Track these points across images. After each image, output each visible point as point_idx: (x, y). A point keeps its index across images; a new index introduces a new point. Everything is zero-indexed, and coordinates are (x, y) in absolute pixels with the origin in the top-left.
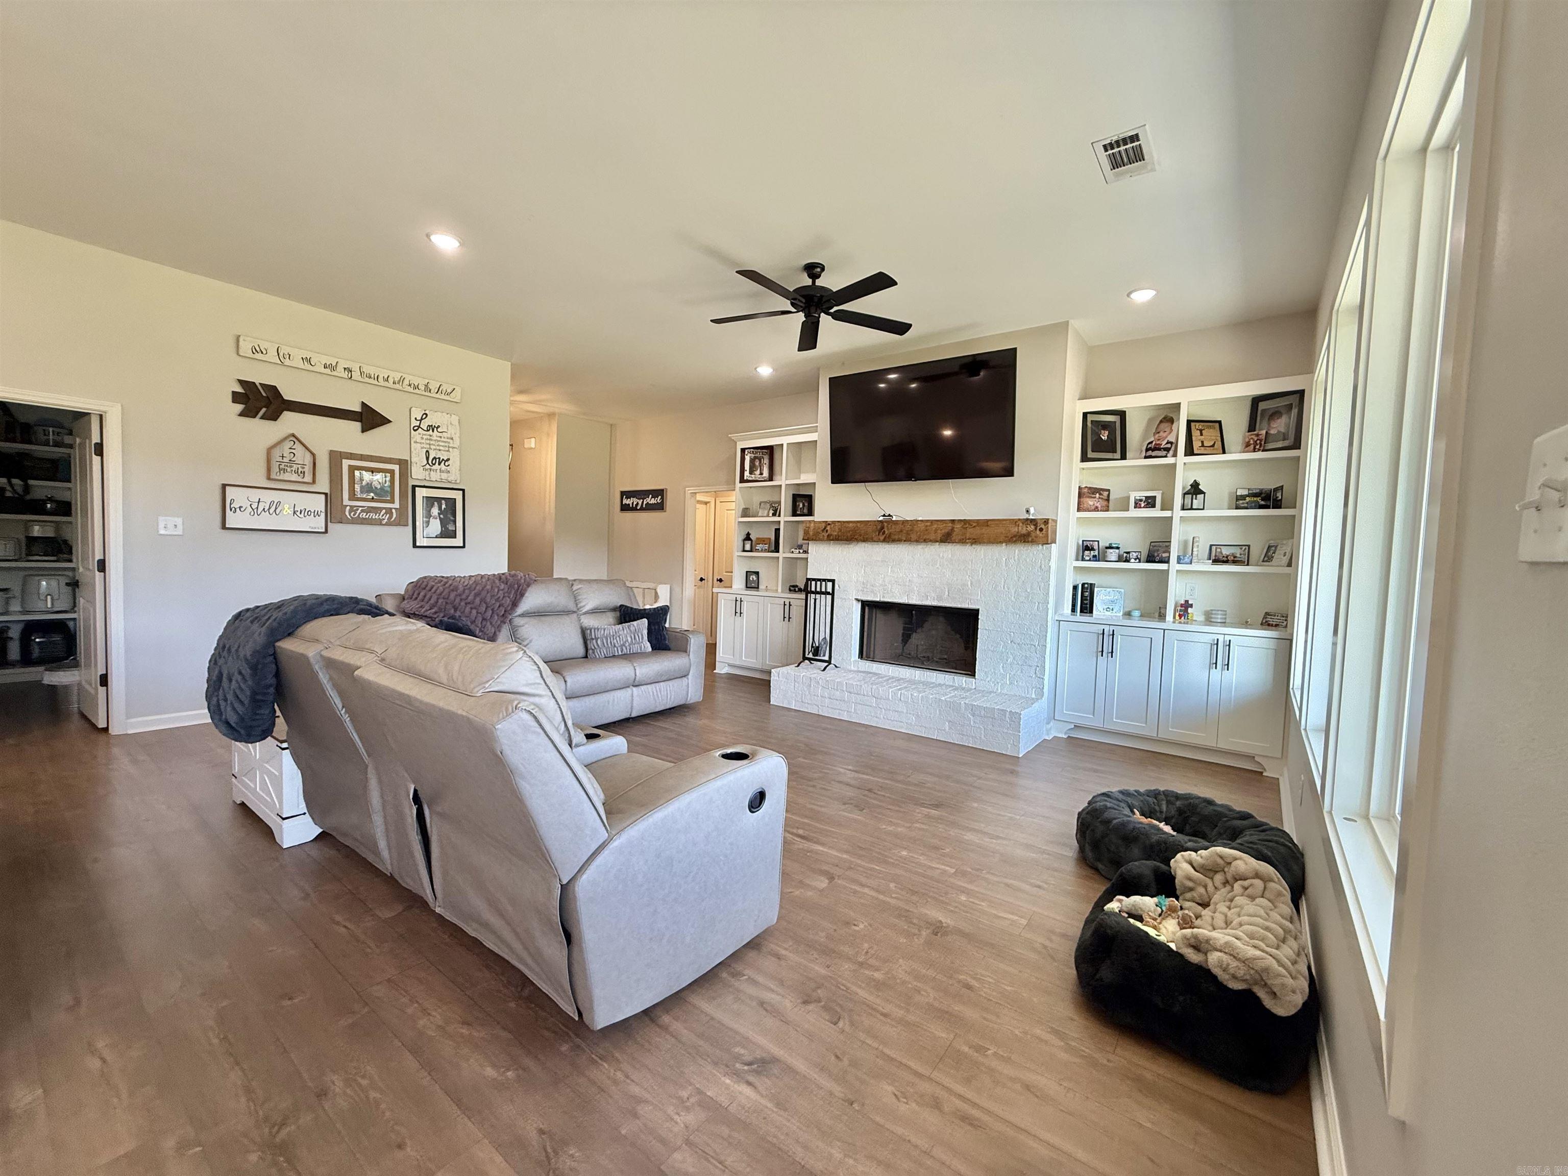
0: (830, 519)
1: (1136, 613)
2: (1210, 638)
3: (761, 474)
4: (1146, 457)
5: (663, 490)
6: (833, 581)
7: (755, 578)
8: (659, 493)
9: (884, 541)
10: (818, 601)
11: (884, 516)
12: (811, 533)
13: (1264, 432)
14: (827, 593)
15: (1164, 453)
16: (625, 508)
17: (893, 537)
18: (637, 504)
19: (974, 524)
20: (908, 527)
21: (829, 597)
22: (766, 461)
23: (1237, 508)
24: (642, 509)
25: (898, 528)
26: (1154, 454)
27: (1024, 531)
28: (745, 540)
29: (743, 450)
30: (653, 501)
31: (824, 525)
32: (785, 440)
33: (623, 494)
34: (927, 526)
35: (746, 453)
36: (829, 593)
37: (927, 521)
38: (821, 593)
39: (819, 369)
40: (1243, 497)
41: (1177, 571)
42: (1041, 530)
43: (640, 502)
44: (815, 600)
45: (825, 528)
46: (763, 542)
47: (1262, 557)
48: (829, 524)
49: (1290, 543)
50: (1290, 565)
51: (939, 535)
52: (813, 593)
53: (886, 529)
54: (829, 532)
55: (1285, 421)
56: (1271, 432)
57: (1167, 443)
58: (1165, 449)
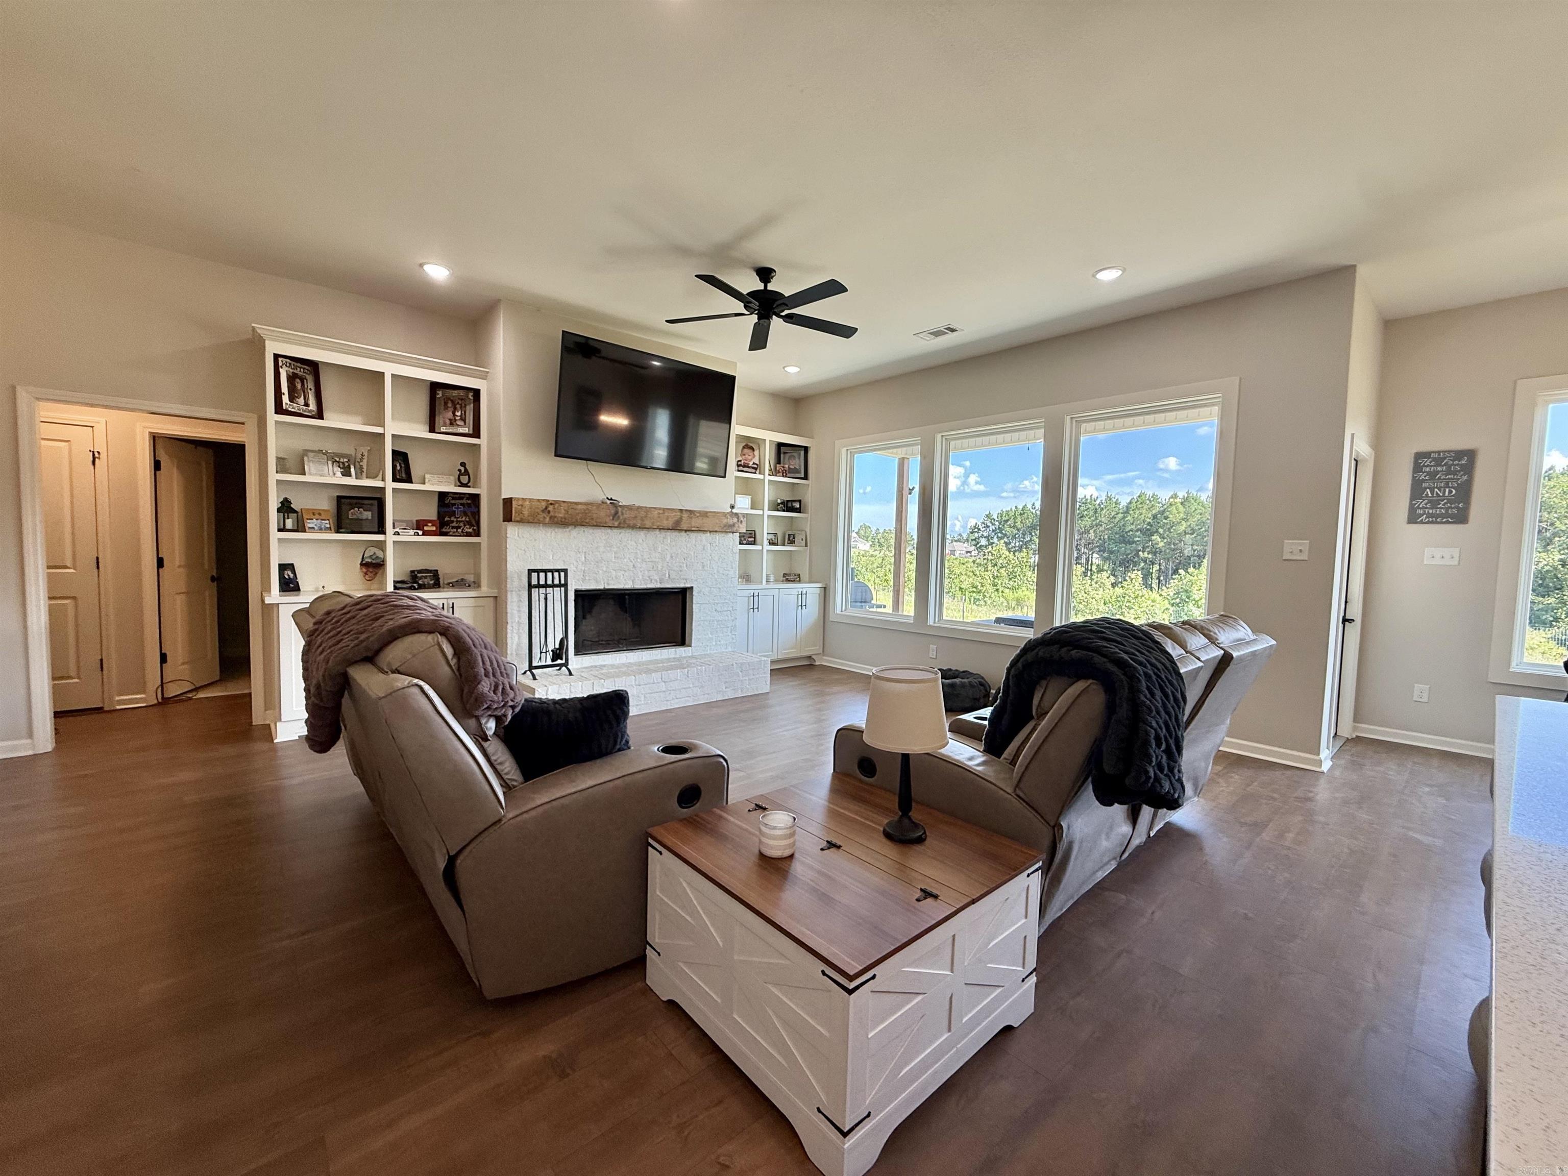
0: (552, 498)
2: (795, 592)
3: (307, 405)
4: (739, 471)
6: (565, 571)
7: (292, 576)
9: (618, 527)
10: (550, 597)
11: (609, 499)
12: (526, 513)
13: (787, 466)
14: (560, 586)
15: (754, 471)
17: (627, 522)
19: (698, 515)
20: (643, 513)
21: (563, 589)
23: (776, 510)
25: (633, 514)
26: (745, 469)
27: (731, 522)
28: (281, 511)
29: (276, 357)
31: (544, 504)
32: (389, 369)
34: (659, 513)
35: (281, 363)
36: (562, 586)
37: (660, 509)
38: (553, 586)
39: (499, 301)
40: (779, 504)
41: (766, 550)
42: (738, 522)
44: (546, 595)
45: (546, 508)
46: (317, 516)
47: (787, 540)
48: (551, 504)
49: (804, 532)
50: (806, 546)
51: (669, 523)
52: (543, 586)
53: (620, 513)
54: (552, 514)
55: (798, 463)
56: (792, 467)
57: (754, 464)
58: (753, 468)
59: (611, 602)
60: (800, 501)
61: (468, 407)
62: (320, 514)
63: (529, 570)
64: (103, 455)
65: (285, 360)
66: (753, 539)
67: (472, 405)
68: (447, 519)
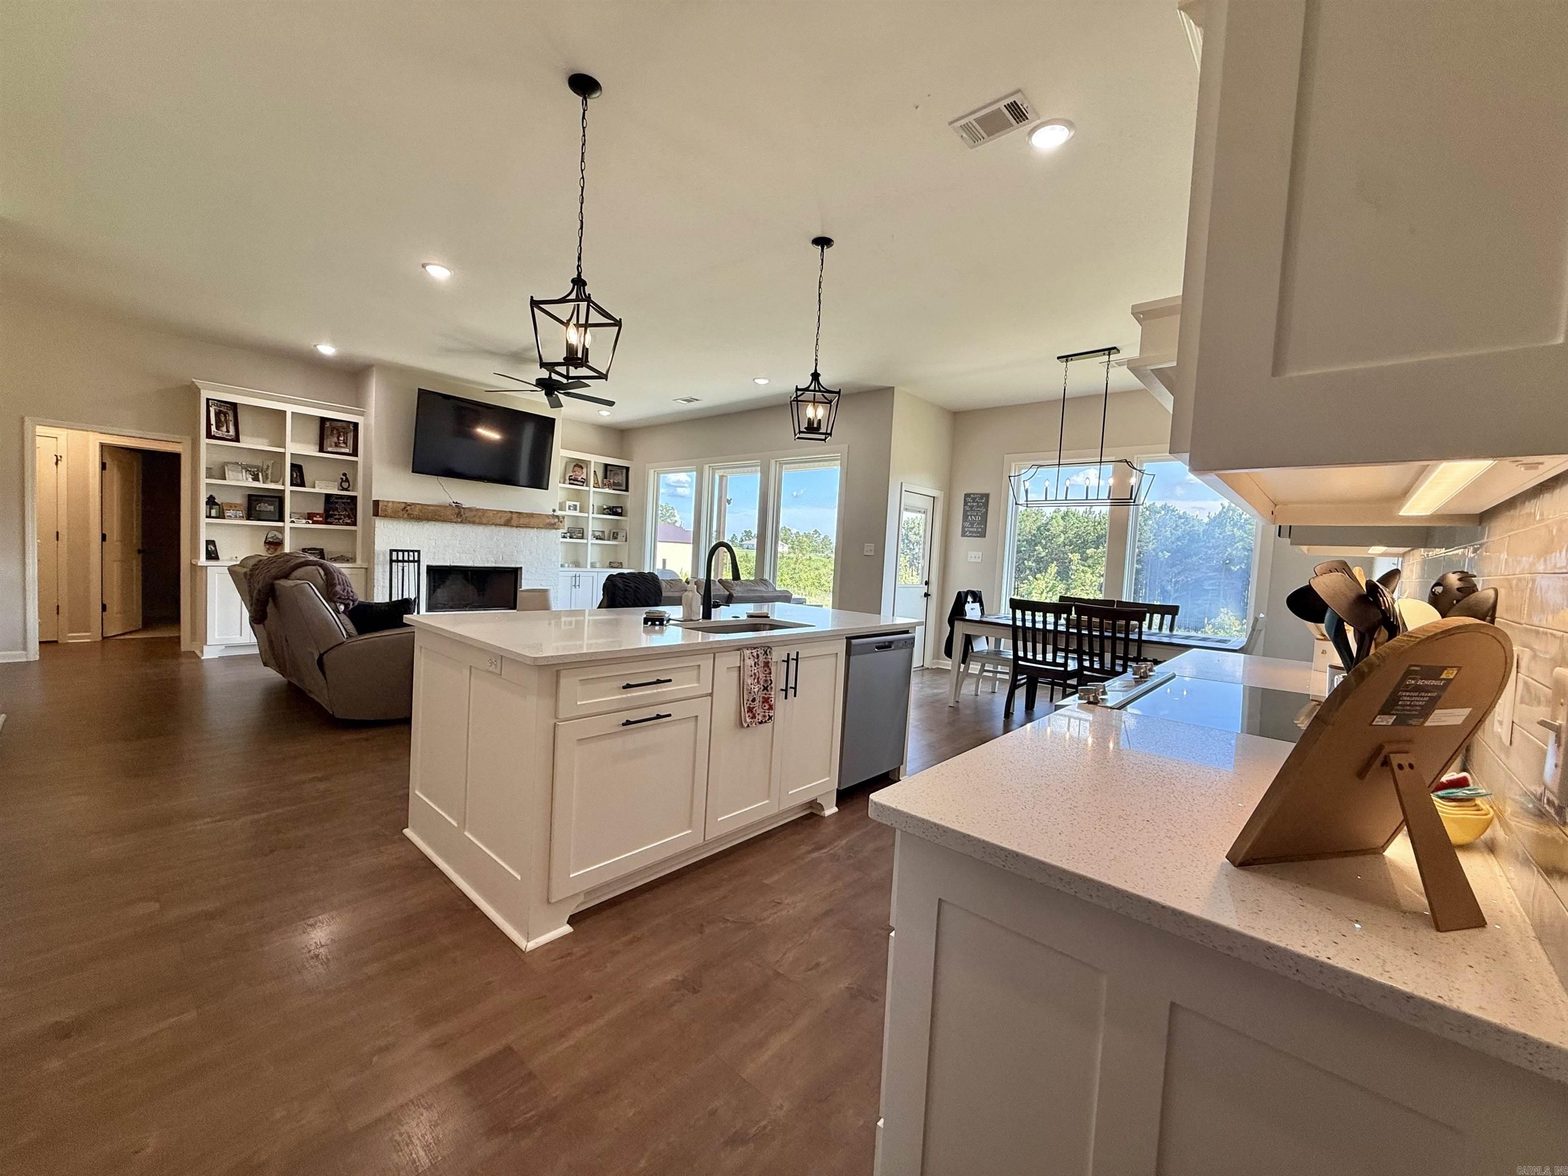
0: (409, 501)
3: (228, 431)
4: (570, 484)
6: (419, 552)
7: (213, 548)
9: (461, 522)
10: (406, 569)
11: (455, 503)
12: (390, 510)
13: (612, 481)
14: (414, 561)
15: (581, 484)
17: (468, 519)
19: (525, 515)
20: (480, 514)
21: (416, 564)
23: (604, 514)
25: (473, 513)
26: (575, 482)
27: (553, 522)
28: (208, 504)
31: (403, 505)
32: (289, 409)
34: (494, 514)
35: (211, 405)
36: (416, 561)
37: (494, 511)
38: (409, 561)
40: (605, 509)
41: (591, 544)
42: (561, 522)
44: (403, 567)
45: (405, 508)
46: (234, 508)
47: (611, 537)
48: (409, 505)
49: (625, 531)
50: (626, 541)
51: (502, 521)
52: (400, 561)
53: (462, 513)
54: (410, 512)
55: (621, 479)
56: (616, 481)
57: (582, 478)
58: (582, 482)
59: (460, 577)
60: (621, 507)
61: (349, 435)
62: (235, 507)
63: (390, 550)
64: (64, 459)
66: (581, 535)
67: (352, 433)
68: (331, 512)
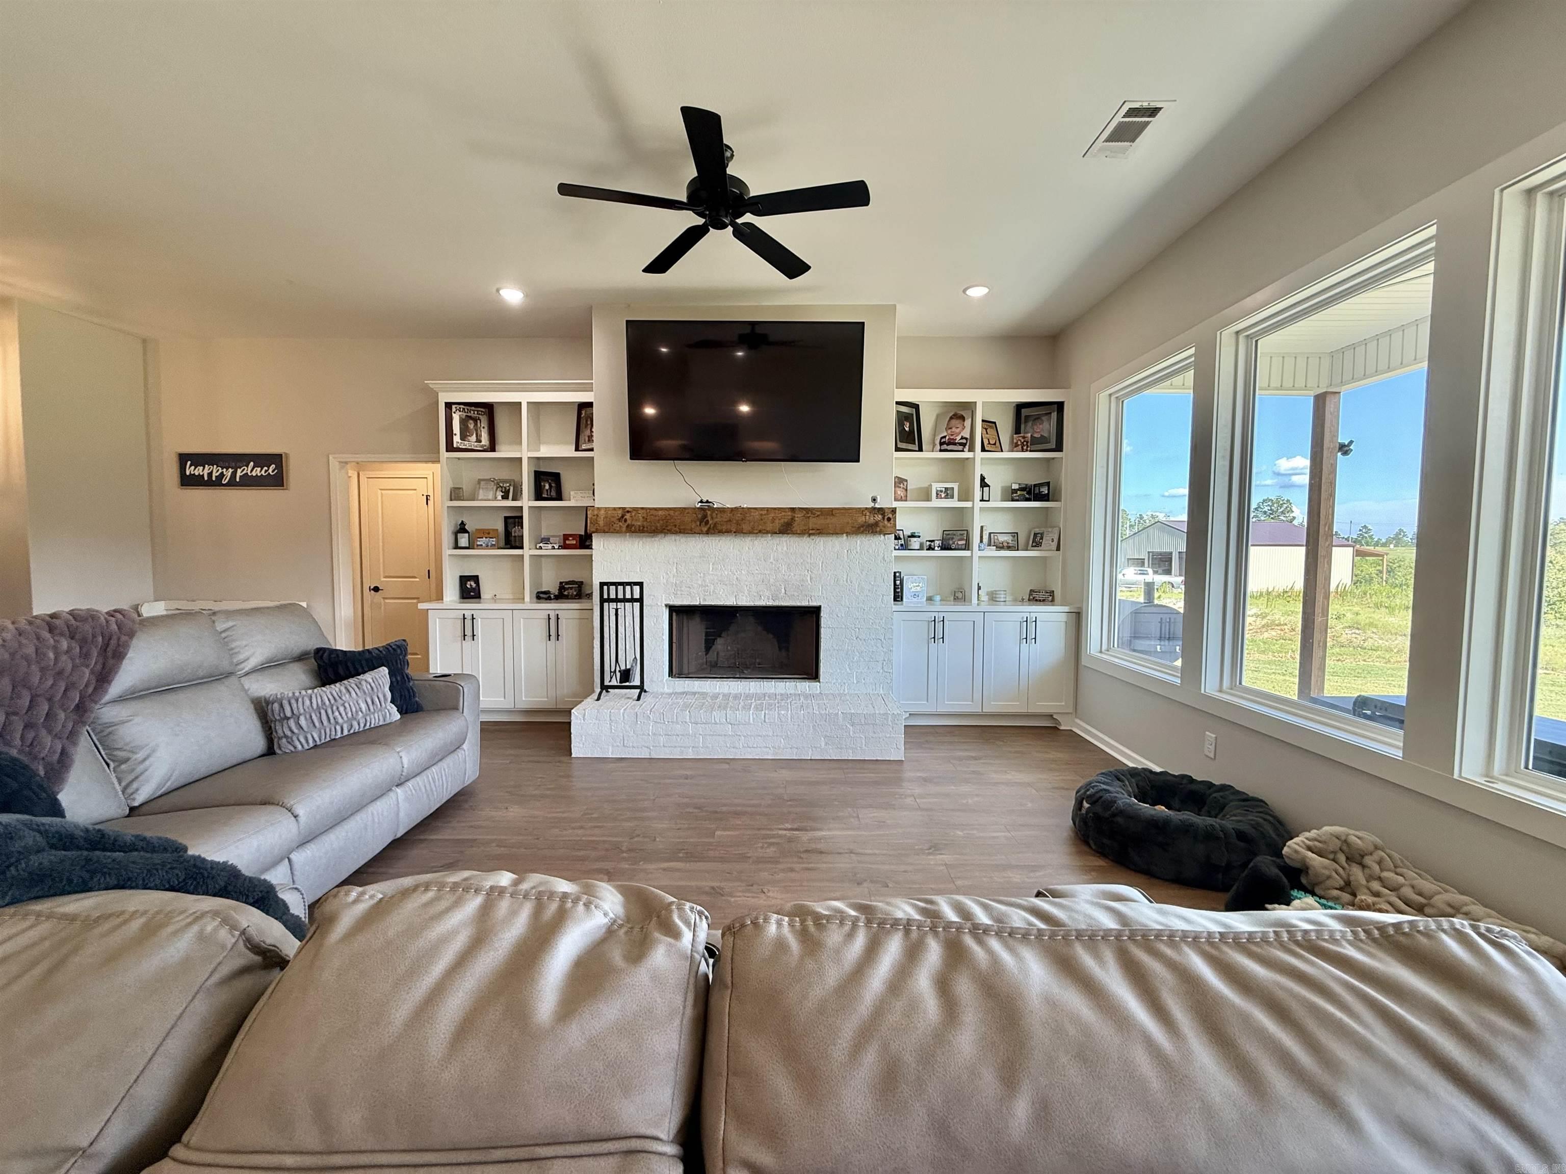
0: (628, 505)
1: (938, 598)
2: (1019, 617)
3: (479, 441)
4: (941, 451)
5: (280, 455)
6: (641, 584)
7: (474, 585)
8: (277, 459)
9: (707, 533)
10: (620, 612)
11: (701, 502)
12: (601, 523)
13: (1029, 435)
14: (632, 600)
15: (961, 448)
16: (187, 481)
17: (719, 527)
18: (222, 475)
19: (819, 513)
20: (738, 516)
21: (637, 605)
22: (484, 423)
23: (1013, 500)
24: (232, 483)
25: (727, 516)
26: (950, 447)
27: (871, 520)
28: (456, 534)
29: (448, 405)
30: (257, 472)
31: (620, 512)
32: (524, 398)
33: (184, 459)
34: (761, 515)
35: (454, 410)
36: (636, 600)
37: (762, 509)
38: (625, 600)
39: (590, 310)
40: (1014, 491)
41: (979, 557)
42: (889, 519)
43: (228, 473)
44: (617, 610)
45: (623, 517)
46: (487, 535)
47: (1031, 542)
48: (628, 512)
49: (1056, 531)
50: (1058, 549)
51: (777, 525)
52: (613, 601)
53: (709, 518)
54: (629, 522)
55: (1046, 428)
56: (1036, 435)
57: (962, 438)
58: (961, 444)
59: (752, 619)
60: (1048, 484)
62: (489, 533)
63: (600, 583)
64: (431, 498)
65: (458, 407)
66: (964, 542)
